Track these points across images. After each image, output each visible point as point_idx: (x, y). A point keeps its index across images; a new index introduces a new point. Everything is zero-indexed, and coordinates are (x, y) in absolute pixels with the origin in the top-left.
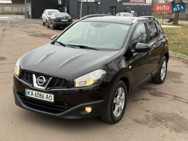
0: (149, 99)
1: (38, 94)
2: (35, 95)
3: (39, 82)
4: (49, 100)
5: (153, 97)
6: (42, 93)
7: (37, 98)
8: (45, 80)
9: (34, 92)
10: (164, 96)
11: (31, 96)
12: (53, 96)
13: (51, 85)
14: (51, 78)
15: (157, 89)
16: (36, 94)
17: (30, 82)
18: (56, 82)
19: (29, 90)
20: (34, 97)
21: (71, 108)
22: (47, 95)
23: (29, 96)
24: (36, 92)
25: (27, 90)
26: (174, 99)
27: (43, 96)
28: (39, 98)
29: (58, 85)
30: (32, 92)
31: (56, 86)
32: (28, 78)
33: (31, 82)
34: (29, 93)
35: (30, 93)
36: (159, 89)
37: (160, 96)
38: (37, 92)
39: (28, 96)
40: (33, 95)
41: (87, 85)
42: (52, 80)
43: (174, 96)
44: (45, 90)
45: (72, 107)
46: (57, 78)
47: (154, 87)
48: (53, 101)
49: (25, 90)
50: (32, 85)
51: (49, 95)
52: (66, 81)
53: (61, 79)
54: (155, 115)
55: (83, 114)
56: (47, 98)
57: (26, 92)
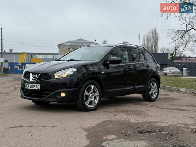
8: (36, 76)
11: (28, 88)
14: (40, 74)
16: (31, 86)
22: (37, 85)
25: (26, 84)
27: (34, 87)
29: (44, 78)
32: (28, 76)
33: (29, 78)
44: (36, 82)
46: (44, 73)
50: (29, 80)
52: (49, 75)
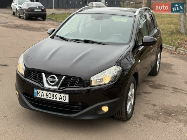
0: (151, 92)
1: (50, 94)
2: (46, 95)
3: (51, 82)
4: (63, 101)
5: (154, 90)
6: (55, 94)
7: (48, 98)
8: (57, 79)
9: (45, 93)
10: (164, 89)
11: (41, 97)
12: (67, 96)
13: (64, 84)
14: (64, 77)
15: (154, 81)
16: (48, 94)
17: (38, 81)
18: (70, 81)
19: (39, 91)
20: (45, 97)
21: (87, 108)
22: (61, 96)
23: (39, 96)
24: (46, 92)
25: (36, 91)
26: (175, 91)
27: (55, 97)
28: (51, 99)
29: (72, 84)
30: (42, 92)
31: (70, 85)
32: (37, 78)
33: (41, 81)
34: (38, 94)
35: (40, 94)
36: (156, 81)
37: (160, 89)
38: (49, 92)
39: (37, 96)
40: (43, 95)
41: (103, 83)
42: (65, 79)
43: (173, 88)
44: (58, 90)
45: (89, 107)
46: (72, 77)
47: (150, 80)
48: (67, 101)
49: (33, 91)
50: (42, 85)
51: (62, 95)
52: (82, 80)
53: (75, 78)
54: (163, 109)
55: (100, 113)
56: (60, 98)
57: (35, 93)
